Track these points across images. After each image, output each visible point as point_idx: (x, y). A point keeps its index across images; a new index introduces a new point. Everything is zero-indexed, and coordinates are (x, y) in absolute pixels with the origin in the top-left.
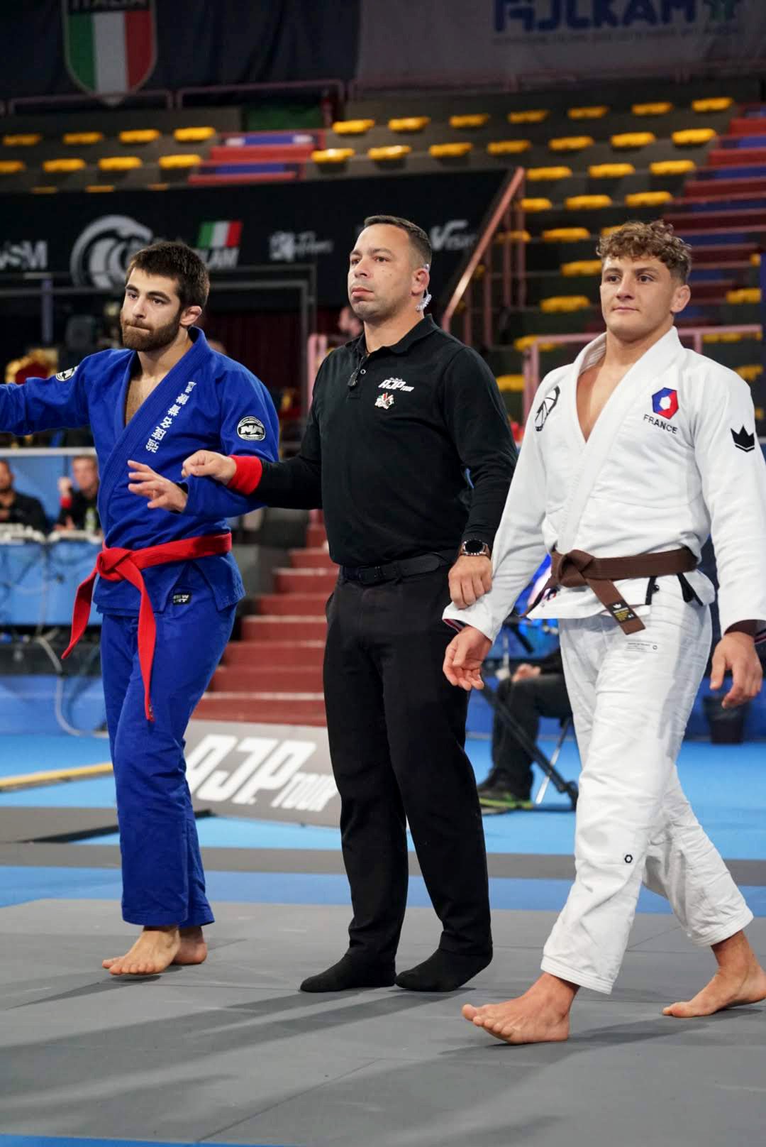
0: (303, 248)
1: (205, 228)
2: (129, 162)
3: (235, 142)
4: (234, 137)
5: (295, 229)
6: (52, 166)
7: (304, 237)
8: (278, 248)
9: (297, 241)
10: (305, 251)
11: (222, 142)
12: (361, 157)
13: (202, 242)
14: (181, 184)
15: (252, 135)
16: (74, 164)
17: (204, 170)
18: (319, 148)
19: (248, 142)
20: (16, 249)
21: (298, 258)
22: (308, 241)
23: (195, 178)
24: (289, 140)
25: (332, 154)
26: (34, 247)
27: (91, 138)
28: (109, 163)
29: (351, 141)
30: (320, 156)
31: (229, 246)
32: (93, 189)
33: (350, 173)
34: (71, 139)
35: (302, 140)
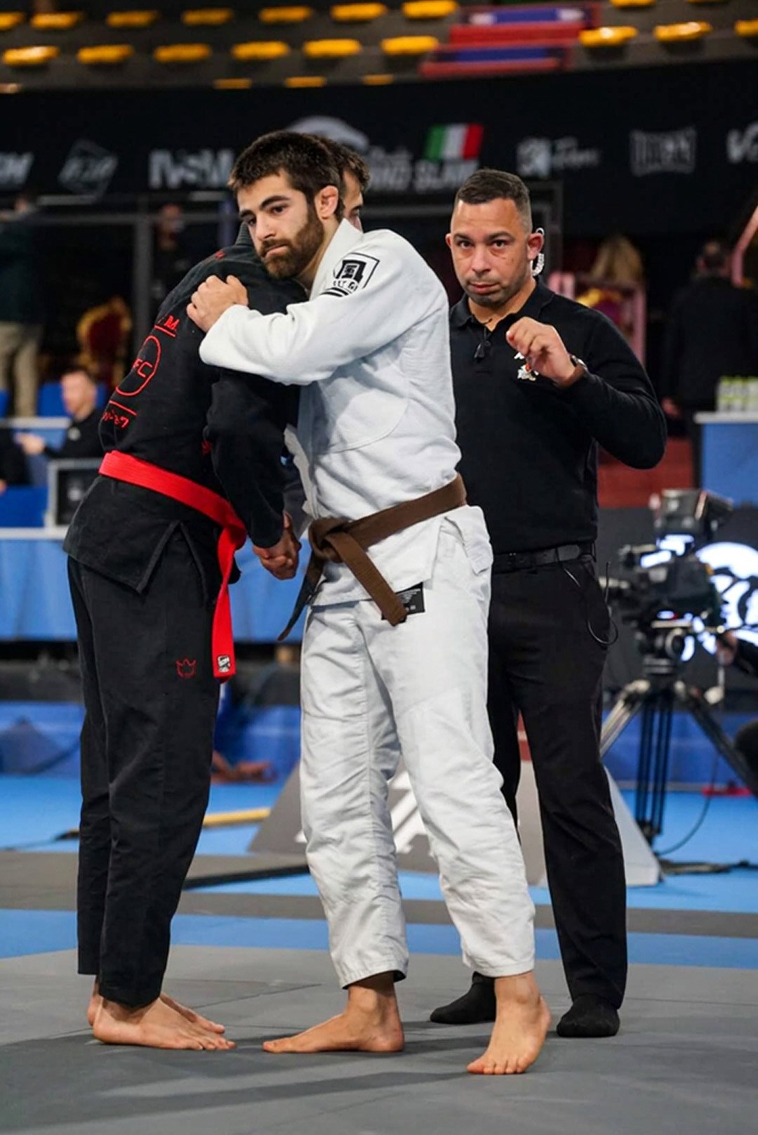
0: (561, 160)
1: (436, 132)
2: (344, 47)
3: (483, 20)
4: (482, 12)
5: (551, 134)
6: (246, 51)
7: (562, 144)
8: (529, 160)
9: (553, 151)
10: (565, 165)
11: (465, 19)
12: (644, 39)
13: (431, 152)
14: (408, 76)
15: (505, 10)
16: (273, 49)
17: (440, 56)
18: (590, 25)
19: (500, 19)
20: (193, 161)
21: (554, 173)
22: (568, 150)
23: (428, 67)
24: (553, 17)
25: (607, 34)
26: (216, 158)
27: (296, 14)
28: (319, 48)
29: (631, 17)
30: (590, 37)
31: (467, 155)
32: (297, 82)
33: (631, 60)
34: (271, 15)
35: (569, 16)
